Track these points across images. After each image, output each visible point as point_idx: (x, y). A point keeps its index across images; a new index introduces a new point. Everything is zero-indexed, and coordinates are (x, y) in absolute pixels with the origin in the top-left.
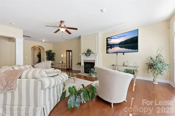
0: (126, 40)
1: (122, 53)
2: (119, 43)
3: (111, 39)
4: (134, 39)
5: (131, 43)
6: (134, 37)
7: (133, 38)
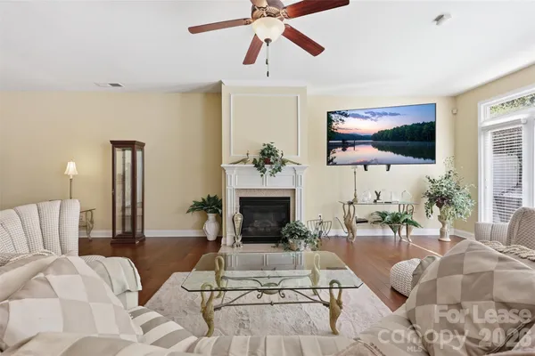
0: (398, 128)
1: (385, 167)
2: (375, 135)
3: (343, 118)
4: (422, 129)
5: (412, 140)
6: (424, 123)
7: (418, 124)
